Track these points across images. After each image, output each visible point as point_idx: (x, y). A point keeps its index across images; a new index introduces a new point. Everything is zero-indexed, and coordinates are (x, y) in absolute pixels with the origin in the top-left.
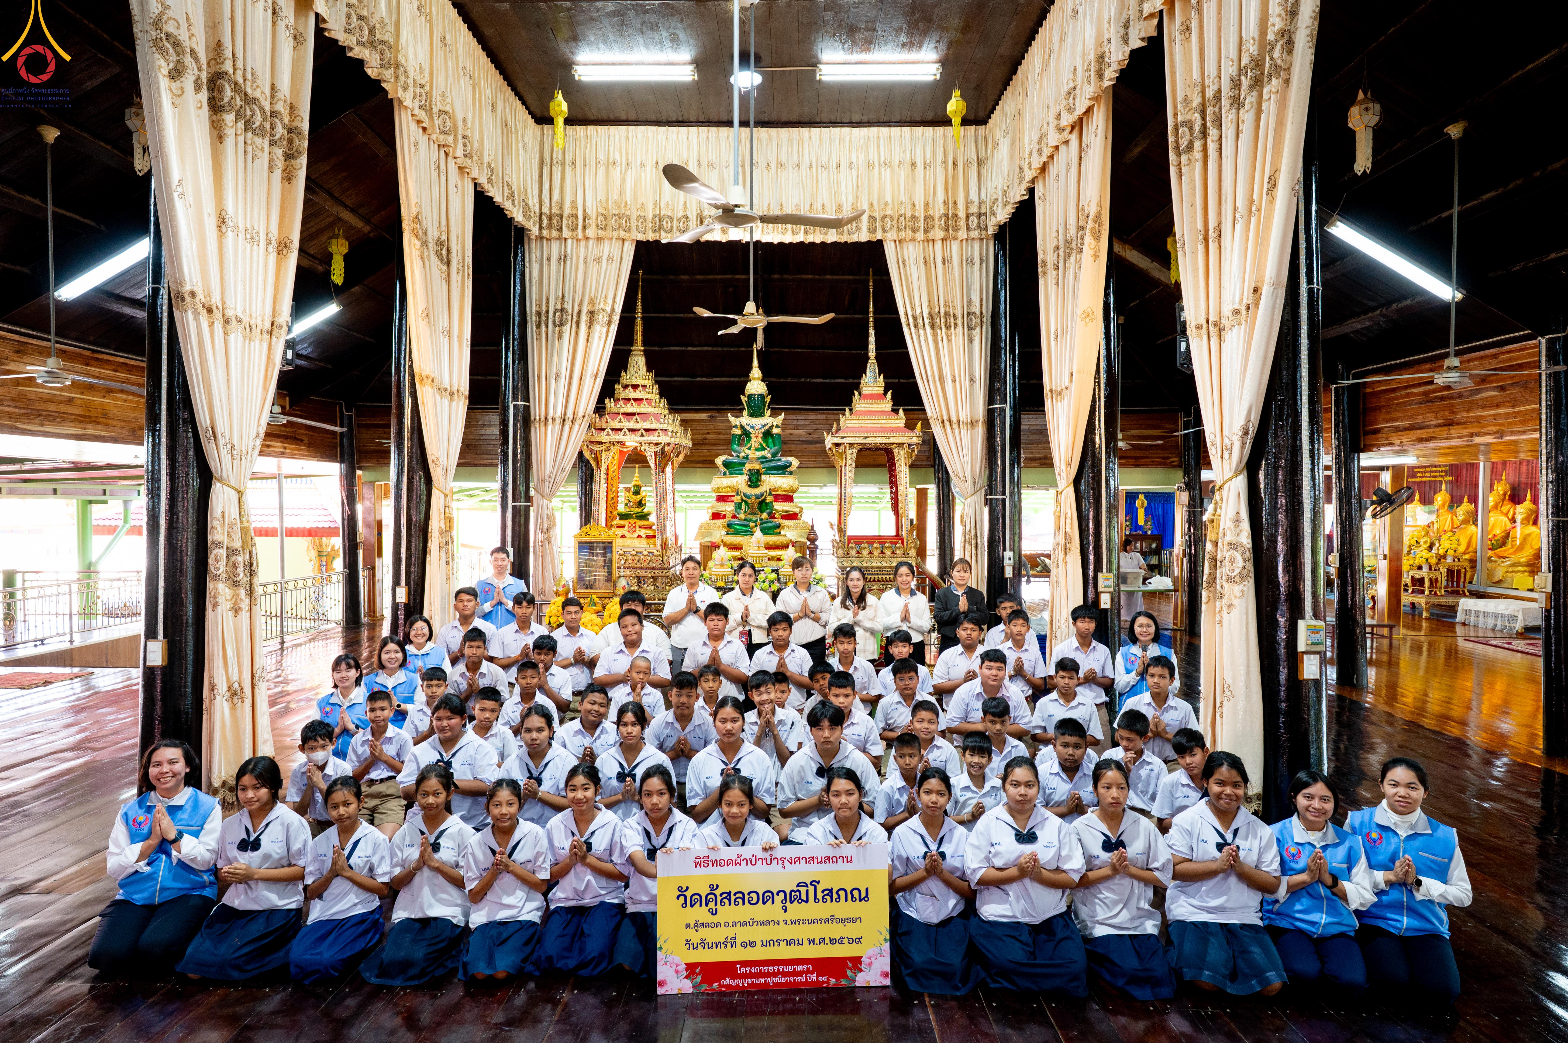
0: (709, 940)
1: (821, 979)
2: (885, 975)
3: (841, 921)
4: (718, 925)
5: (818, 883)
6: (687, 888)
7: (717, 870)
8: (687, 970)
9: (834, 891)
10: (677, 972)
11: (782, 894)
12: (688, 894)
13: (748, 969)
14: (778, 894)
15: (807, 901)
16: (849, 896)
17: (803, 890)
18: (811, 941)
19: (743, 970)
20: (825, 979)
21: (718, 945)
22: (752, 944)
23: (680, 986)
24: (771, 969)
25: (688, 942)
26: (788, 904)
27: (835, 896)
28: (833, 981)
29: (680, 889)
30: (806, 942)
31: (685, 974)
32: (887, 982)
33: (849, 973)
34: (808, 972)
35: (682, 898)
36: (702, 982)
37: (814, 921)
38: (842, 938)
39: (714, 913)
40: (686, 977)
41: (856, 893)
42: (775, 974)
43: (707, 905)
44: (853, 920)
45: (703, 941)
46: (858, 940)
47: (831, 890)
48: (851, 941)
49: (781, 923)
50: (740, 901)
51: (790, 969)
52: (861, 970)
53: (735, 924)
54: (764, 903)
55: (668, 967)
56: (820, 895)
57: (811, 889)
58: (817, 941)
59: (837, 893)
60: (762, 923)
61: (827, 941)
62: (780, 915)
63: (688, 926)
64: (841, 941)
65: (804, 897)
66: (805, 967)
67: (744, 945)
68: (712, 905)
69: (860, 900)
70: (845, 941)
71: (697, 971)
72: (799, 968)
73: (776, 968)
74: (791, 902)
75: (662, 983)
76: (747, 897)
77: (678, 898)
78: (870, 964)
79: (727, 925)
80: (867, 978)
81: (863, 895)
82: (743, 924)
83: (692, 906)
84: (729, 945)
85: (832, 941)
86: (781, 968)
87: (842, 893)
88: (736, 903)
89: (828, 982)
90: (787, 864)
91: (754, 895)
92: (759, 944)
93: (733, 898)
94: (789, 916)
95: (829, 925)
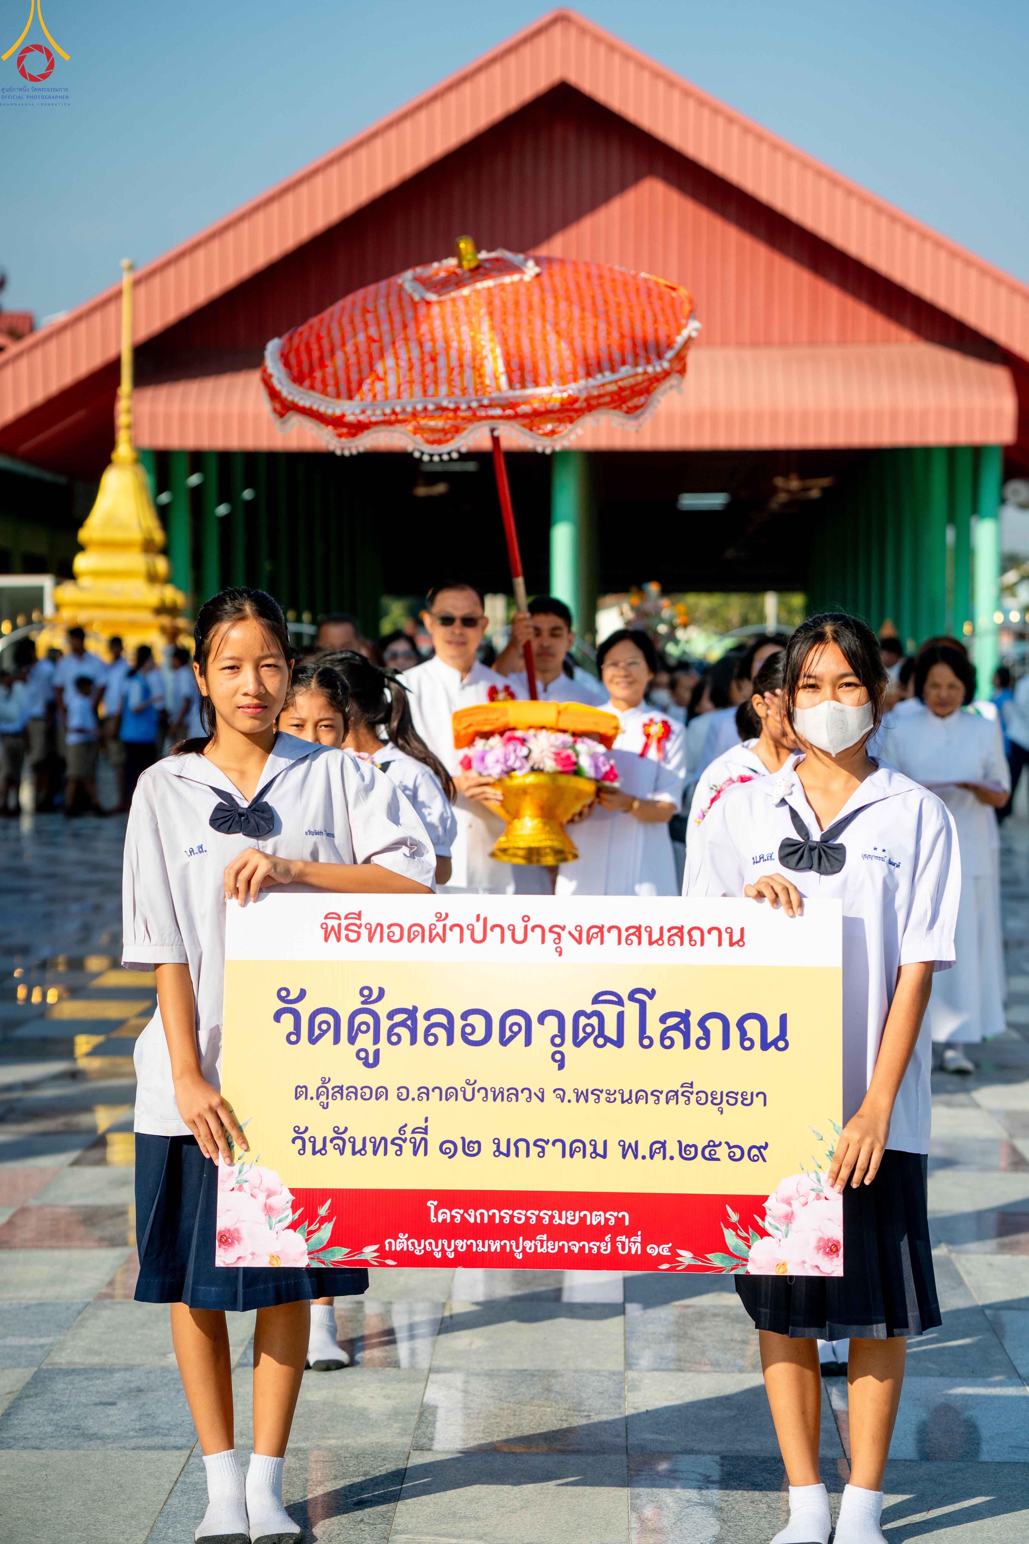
0: (357, 1132)
1: (653, 1250)
2: (830, 1249)
3: (714, 1099)
4: (381, 1093)
5: (651, 995)
6: (303, 993)
7: (381, 950)
8: (294, 1207)
9: (694, 1020)
10: (269, 1210)
11: (552, 1022)
12: (305, 1009)
13: (458, 1213)
14: (541, 1019)
15: (619, 1043)
16: (735, 1034)
17: (610, 1012)
18: (629, 1149)
19: (443, 1216)
20: (664, 1250)
21: (379, 1145)
22: (472, 1148)
23: (275, 1247)
24: (520, 1216)
25: (299, 1134)
26: (568, 1047)
27: (696, 1032)
28: (686, 1257)
29: (283, 994)
30: (614, 1151)
31: (290, 1217)
32: (835, 1267)
33: (730, 1237)
34: (619, 1229)
35: (288, 1020)
36: (333, 1242)
37: (638, 1096)
38: (713, 1145)
39: (371, 1061)
40: (294, 1226)
41: (753, 1028)
42: (529, 1231)
43: (352, 1040)
44: (745, 1099)
45: (339, 1134)
46: (758, 1152)
47: (685, 1017)
48: (738, 1152)
49: (549, 1095)
50: (441, 1033)
51: (570, 1218)
52: (763, 1233)
53: (425, 1092)
54: (504, 1042)
55: (244, 1196)
56: (654, 1029)
57: (631, 1010)
58: (644, 1150)
59: (702, 1024)
60: (498, 1095)
61: (672, 1149)
62: (550, 1078)
63: (300, 1092)
64: (709, 1151)
65: (611, 1031)
66: (612, 1216)
67: (448, 1149)
68: (365, 1041)
69: (765, 1046)
70: (722, 1152)
71: (323, 1211)
72: (596, 1218)
73: (533, 1214)
74: (578, 1043)
75: (229, 1239)
76: (458, 1024)
77: (277, 1017)
78: (789, 1218)
79: (403, 1093)
80: (781, 1255)
81: (773, 1032)
82: (448, 1094)
83: (313, 1040)
84: (408, 1147)
85: (687, 1152)
86: (545, 1214)
87: (716, 1026)
88: (430, 1040)
89: (672, 1258)
90: (567, 941)
91: (478, 1021)
92: (488, 1148)
93: (422, 1024)
94: (569, 1079)
95: (678, 1110)
